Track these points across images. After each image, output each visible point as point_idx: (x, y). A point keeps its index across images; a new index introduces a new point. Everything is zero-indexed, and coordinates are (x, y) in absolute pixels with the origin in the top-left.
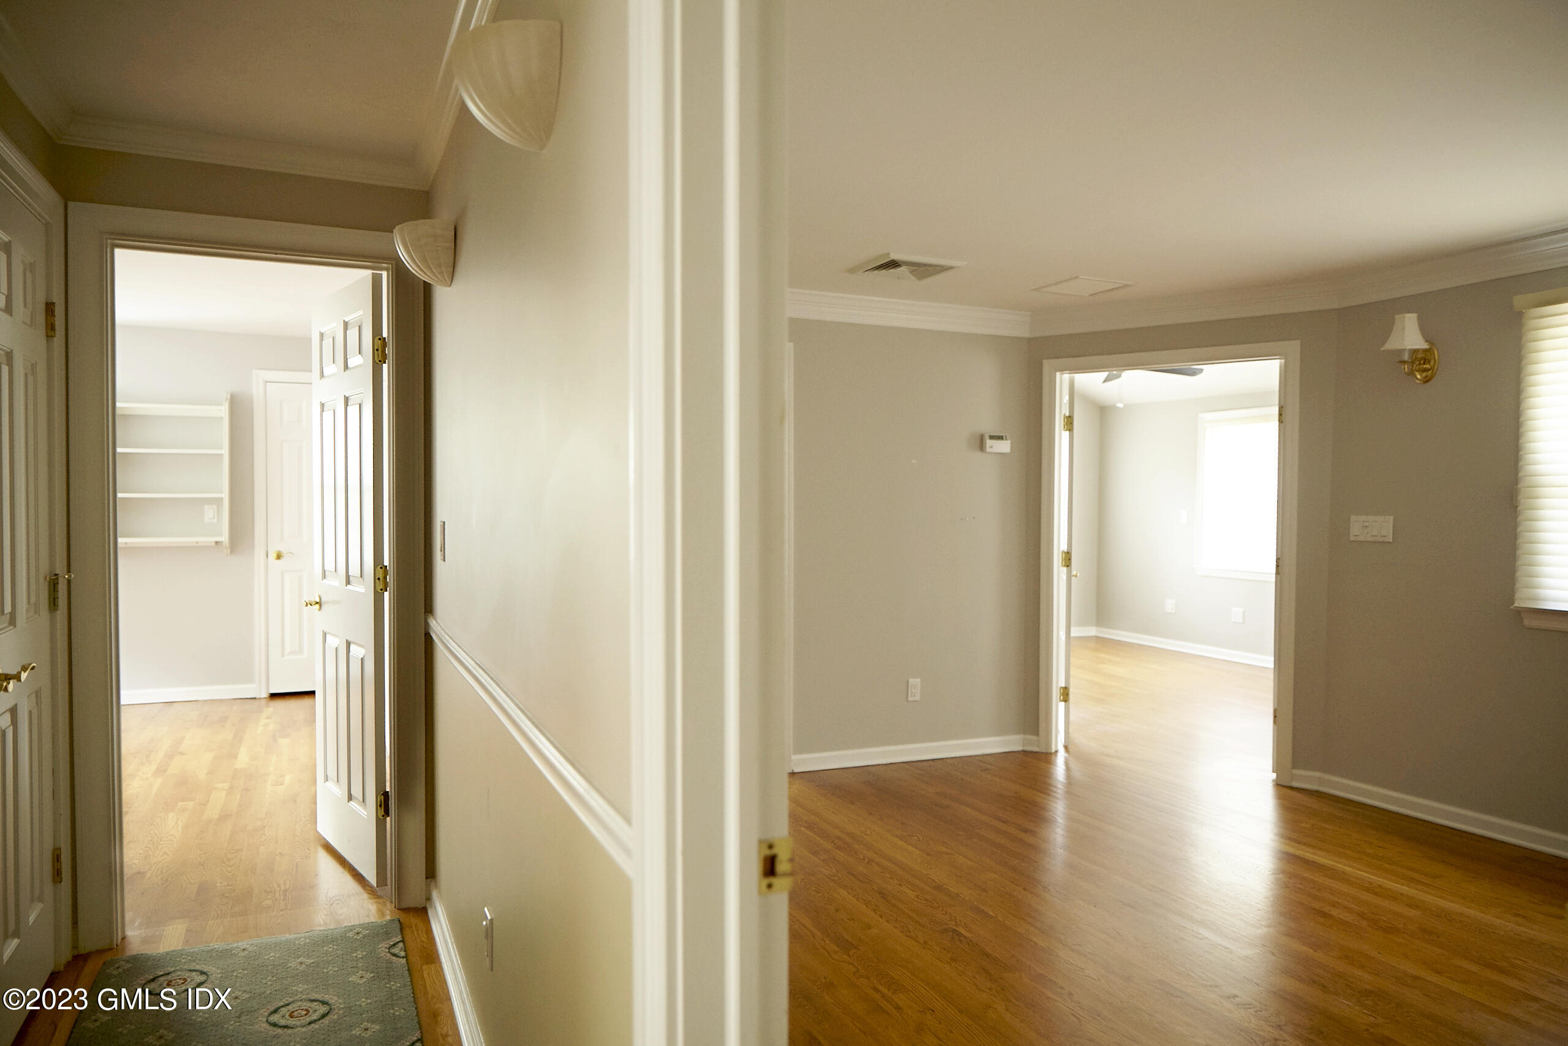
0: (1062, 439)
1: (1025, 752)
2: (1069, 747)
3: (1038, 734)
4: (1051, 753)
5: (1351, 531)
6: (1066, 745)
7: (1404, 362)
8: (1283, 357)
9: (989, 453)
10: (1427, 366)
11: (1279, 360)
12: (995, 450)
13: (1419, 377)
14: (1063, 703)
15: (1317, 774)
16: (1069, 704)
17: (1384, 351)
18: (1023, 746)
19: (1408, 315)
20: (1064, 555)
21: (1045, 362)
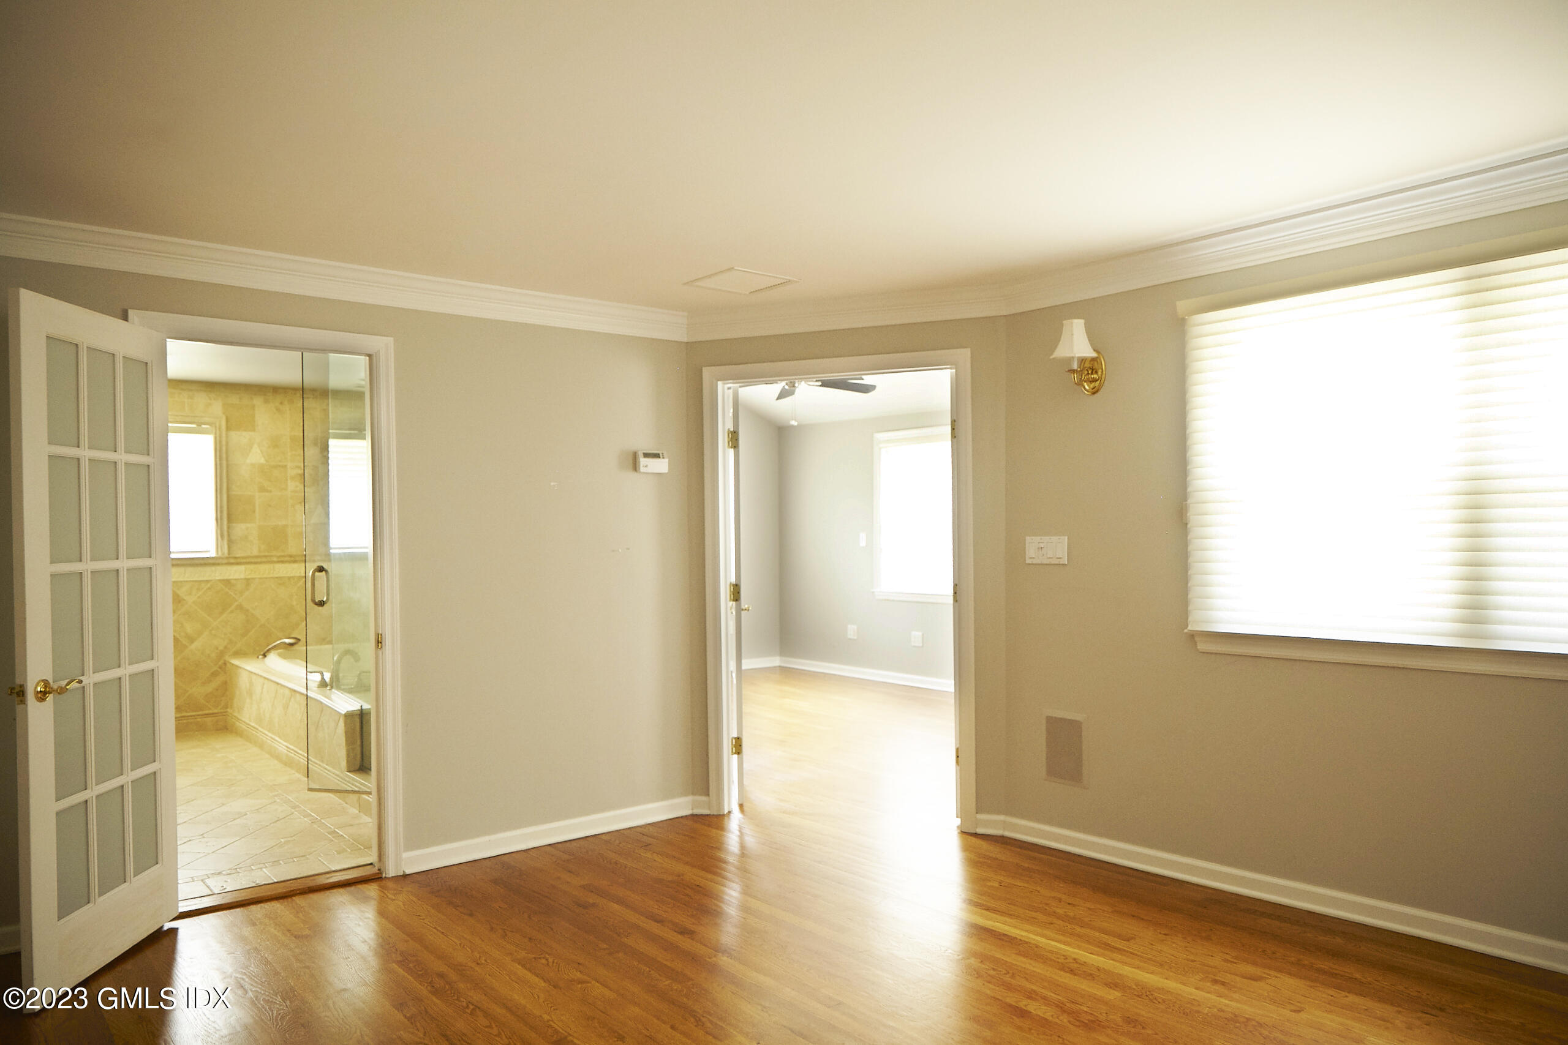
0: (726, 457)
1: (694, 817)
2: (745, 804)
3: (708, 795)
4: (724, 815)
5: (1027, 553)
6: (741, 803)
7: (1073, 371)
8: (954, 366)
9: (644, 473)
10: (1095, 376)
11: (949, 370)
12: (649, 470)
13: (1087, 387)
14: (735, 756)
15: (1002, 817)
16: (742, 756)
17: (1054, 358)
18: (692, 809)
19: (1076, 321)
20: (732, 587)
21: (704, 369)
